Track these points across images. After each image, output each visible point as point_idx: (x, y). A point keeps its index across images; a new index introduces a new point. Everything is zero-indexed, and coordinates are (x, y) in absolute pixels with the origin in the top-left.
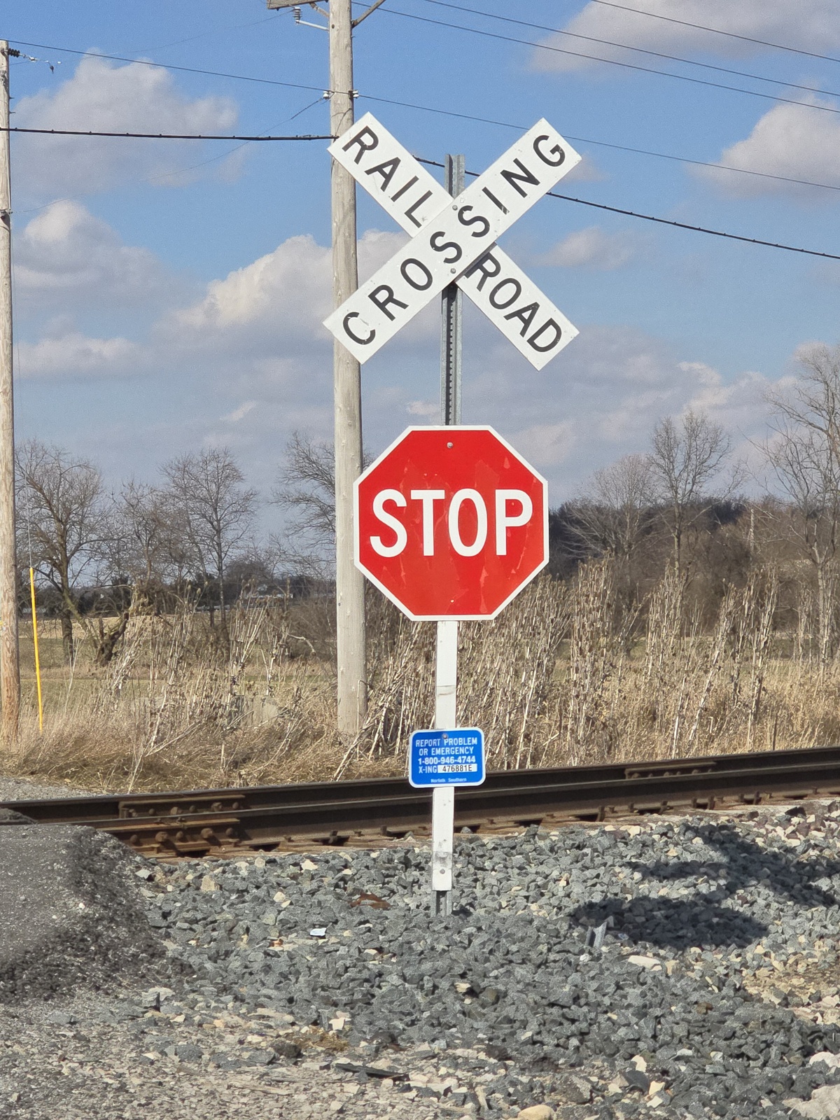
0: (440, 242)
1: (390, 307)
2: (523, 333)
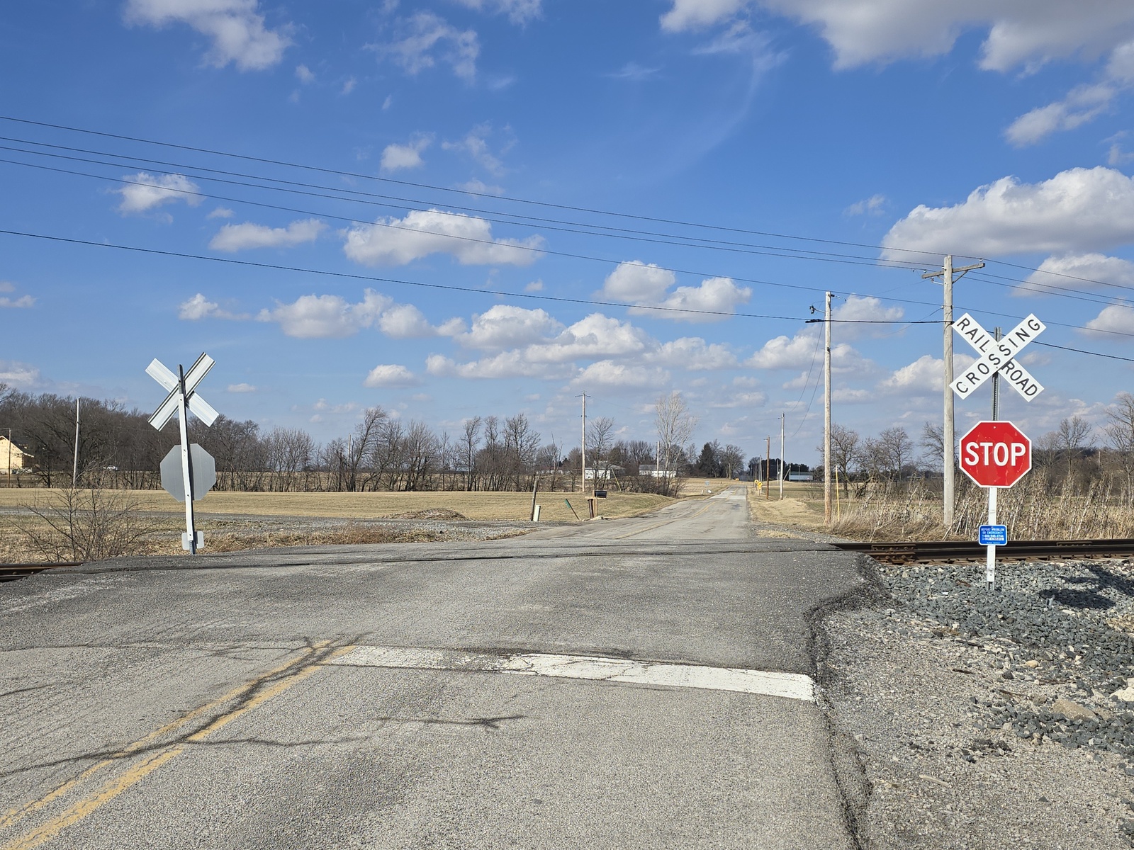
0: (992, 358)
1: (974, 380)
2: (1023, 389)
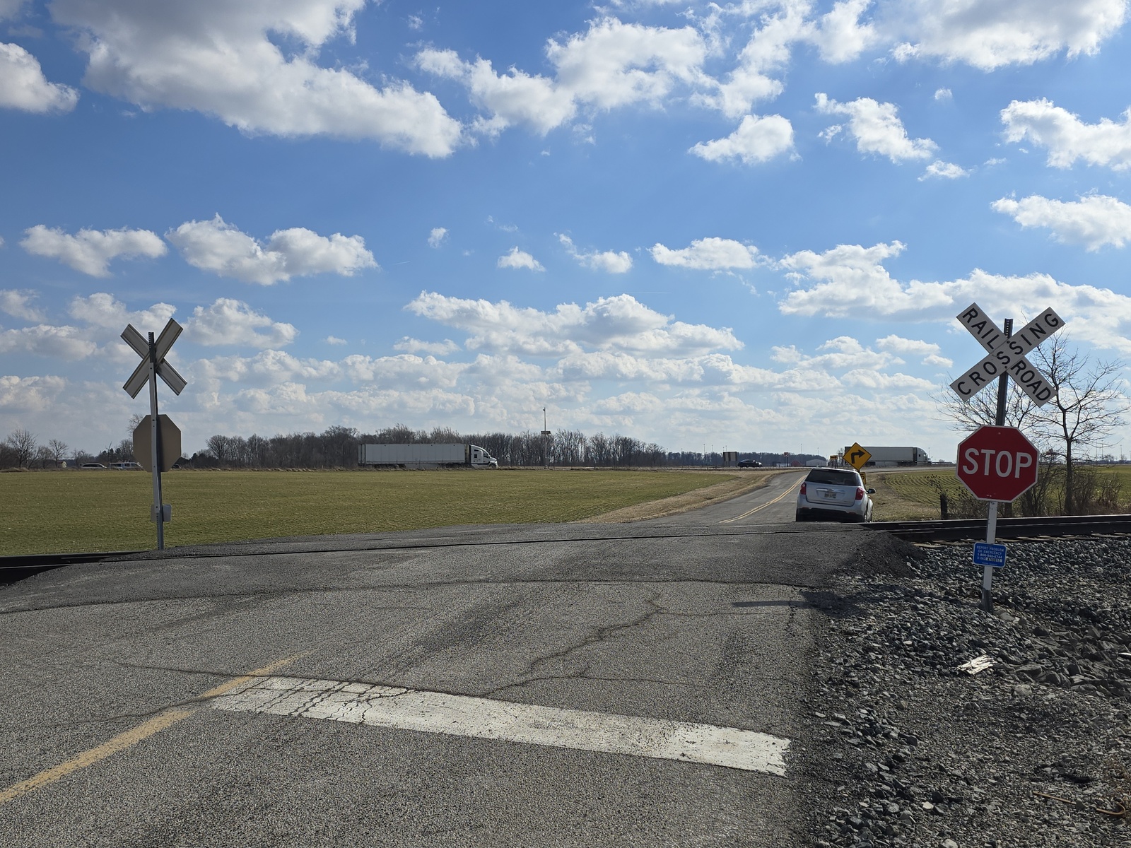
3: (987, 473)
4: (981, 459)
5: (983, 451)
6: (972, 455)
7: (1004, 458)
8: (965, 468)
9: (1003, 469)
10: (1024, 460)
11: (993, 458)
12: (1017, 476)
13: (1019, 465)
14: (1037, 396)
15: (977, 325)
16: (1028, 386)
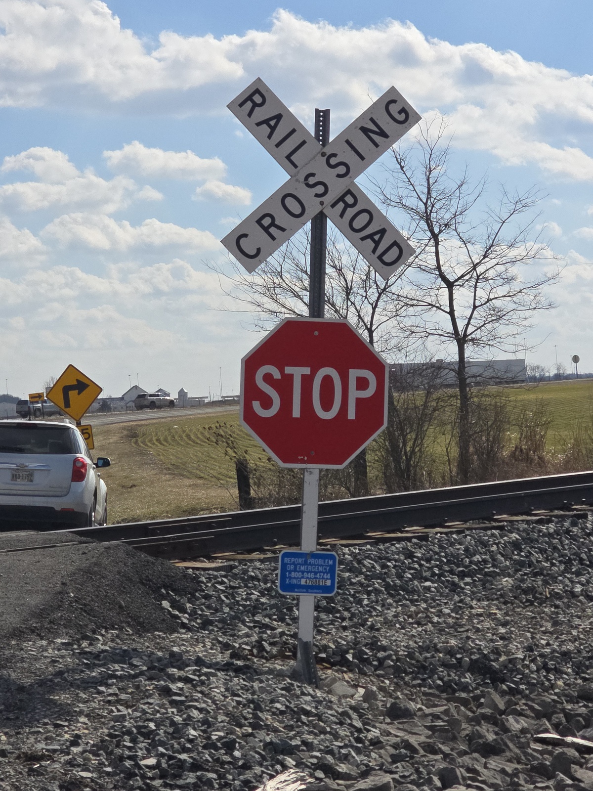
3: (296, 413)
4: (284, 386)
5: (288, 370)
6: (268, 378)
7: (327, 382)
8: (256, 405)
9: (327, 405)
10: (362, 384)
11: (307, 381)
12: (352, 415)
13: (354, 394)
14: (380, 258)
15: (266, 122)
16: (363, 239)
